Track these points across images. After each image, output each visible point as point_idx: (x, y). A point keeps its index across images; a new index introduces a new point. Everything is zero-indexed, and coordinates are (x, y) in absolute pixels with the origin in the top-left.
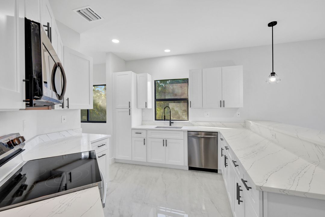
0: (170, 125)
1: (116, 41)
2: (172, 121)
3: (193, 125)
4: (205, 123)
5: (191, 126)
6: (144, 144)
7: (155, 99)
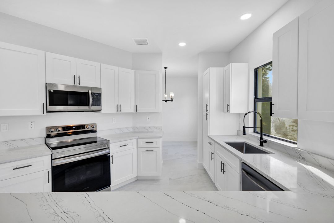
0: (261, 145)
1: (182, 44)
6: (212, 159)
7: (256, 99)
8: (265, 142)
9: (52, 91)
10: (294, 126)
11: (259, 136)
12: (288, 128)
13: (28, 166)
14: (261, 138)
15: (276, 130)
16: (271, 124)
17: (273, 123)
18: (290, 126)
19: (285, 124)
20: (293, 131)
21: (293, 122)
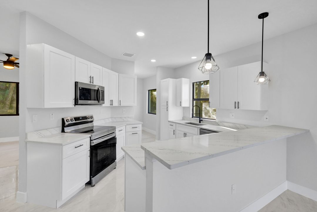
0: (200, 122)
1: (153, 61)
2: (201, 119)
3: (219, 125)
4: (229, 124)
5: (217, 125)
6: (174, 134)
7: (193, 99)
8: (202, 120)
9: (81, 88)
10: (213, 112)
11: (199, 118)
12: (211, 113)
13: (81, 146)
14: (200, 119)
15: (205, 115)
16: (203, 112)
17: (204, 111)
18: (212, 112)
19: (209, 112)
20: (213, 114)
21: (213, 110)
